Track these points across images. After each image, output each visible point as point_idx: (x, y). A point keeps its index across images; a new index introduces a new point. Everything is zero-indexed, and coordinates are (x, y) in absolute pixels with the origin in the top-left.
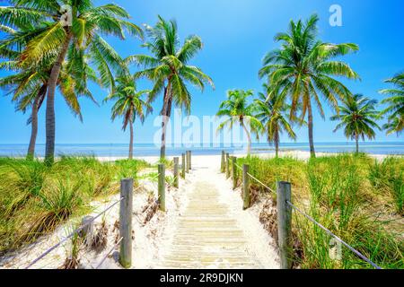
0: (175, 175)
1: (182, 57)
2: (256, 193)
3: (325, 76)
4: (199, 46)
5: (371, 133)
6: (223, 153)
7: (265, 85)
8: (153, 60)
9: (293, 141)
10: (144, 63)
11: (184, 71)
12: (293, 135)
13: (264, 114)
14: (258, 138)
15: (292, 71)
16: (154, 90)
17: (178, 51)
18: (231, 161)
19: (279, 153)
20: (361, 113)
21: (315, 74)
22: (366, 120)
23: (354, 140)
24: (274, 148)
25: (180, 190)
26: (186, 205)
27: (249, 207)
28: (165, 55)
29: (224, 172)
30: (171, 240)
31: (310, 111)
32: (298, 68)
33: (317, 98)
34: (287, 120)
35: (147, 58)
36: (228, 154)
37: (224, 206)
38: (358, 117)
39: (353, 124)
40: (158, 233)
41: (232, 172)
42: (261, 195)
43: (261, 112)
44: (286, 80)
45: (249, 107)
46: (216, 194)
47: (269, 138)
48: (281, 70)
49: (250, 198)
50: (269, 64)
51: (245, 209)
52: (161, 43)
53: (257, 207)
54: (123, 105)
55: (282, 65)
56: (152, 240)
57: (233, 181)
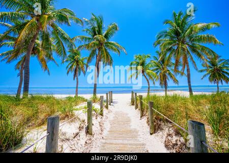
0: (101, 107)
1: (106, 36)
2: (159, 123)
3: (197, 44)
4: (116, 29)
5: (227, 80)
6: (133, 93)
7: (157, 52)
8: (89, 39)
9: (176, 85)
10: (84, 40)
11: (107, 44)
12: (176, 81)
13: (157, 69)
14: (154, 83)
15: (175, 42)
16: (90, 56)
17: (104, 33)
18: (138, 98)
19: (167, 92)
20: (220, 67)
21: (190, 44)
22: (223, 72)
23: (216, 84)
24: (164, 89)
25: (104, 117)
26: (108, 129)
27: (155, 133)
28: (96, 35)
29: (133, 105)
31: (188, 66)
32: (179, 40)
33: (192, 58)
34: (172, 72)
35: (86, 38)
36: (136, 94)
37: (136, 131)
38: (217, 70)
39: (214, 74)
41: (139, 106)
42: (163, 124)
43: (156, 68)
44: (171, 48)
45: (148, 65)
46: (128, 121)
47: (161, 83)
48: (168, 42)
49: (155, 126)
50: (160, 39)
51: (151, 134)
52: (94, 29)
53: (161, 133)
54: (72, 65)
55: (168, 39)
57: (140, 112)
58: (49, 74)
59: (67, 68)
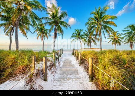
5: (120, 43)
6: (73, 49)
8: (50, 19)
10: (47, 20)
12: (95, 43)
13: (86, 37)
16: (51, 29)
21: (103, 25)
22: (118, 39)
25: (60, 60)
26: (62, 65)
28: (55, 17)
29: (73, 55)
30: (58, 74)
31: (101, 36)
32: (98, 23)
33: (104, 32)
34: (94, 39)
35: (48, 18)
37: (74, 65)
38: (116, 38)
39: (114, 40)
40: (54, 72)
46: (71, 61)
51: (80, 65)
56: (52, 74)
57: (76, 58)
58: (27, 38)
59: (37, 35)
